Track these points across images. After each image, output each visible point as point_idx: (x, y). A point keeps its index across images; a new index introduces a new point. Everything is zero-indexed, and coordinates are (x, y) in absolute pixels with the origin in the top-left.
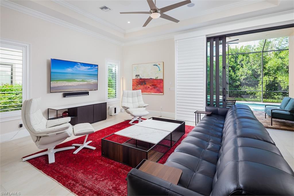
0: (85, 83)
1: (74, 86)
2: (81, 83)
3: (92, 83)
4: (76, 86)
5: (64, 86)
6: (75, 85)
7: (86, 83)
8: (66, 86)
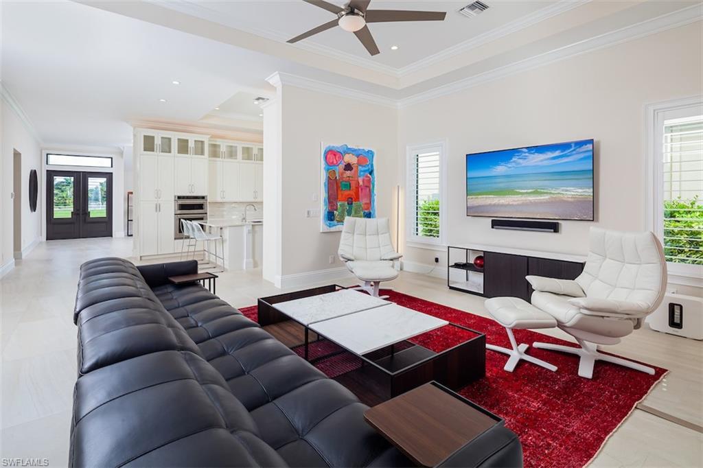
0: (542, 198)
1: (512, 205)
2: (532, 198)
3: (570, 200)
4: (518, 205)
5: (490, 205)
6: (515, 203)
7: (546, 197)
8: (494, 205)
